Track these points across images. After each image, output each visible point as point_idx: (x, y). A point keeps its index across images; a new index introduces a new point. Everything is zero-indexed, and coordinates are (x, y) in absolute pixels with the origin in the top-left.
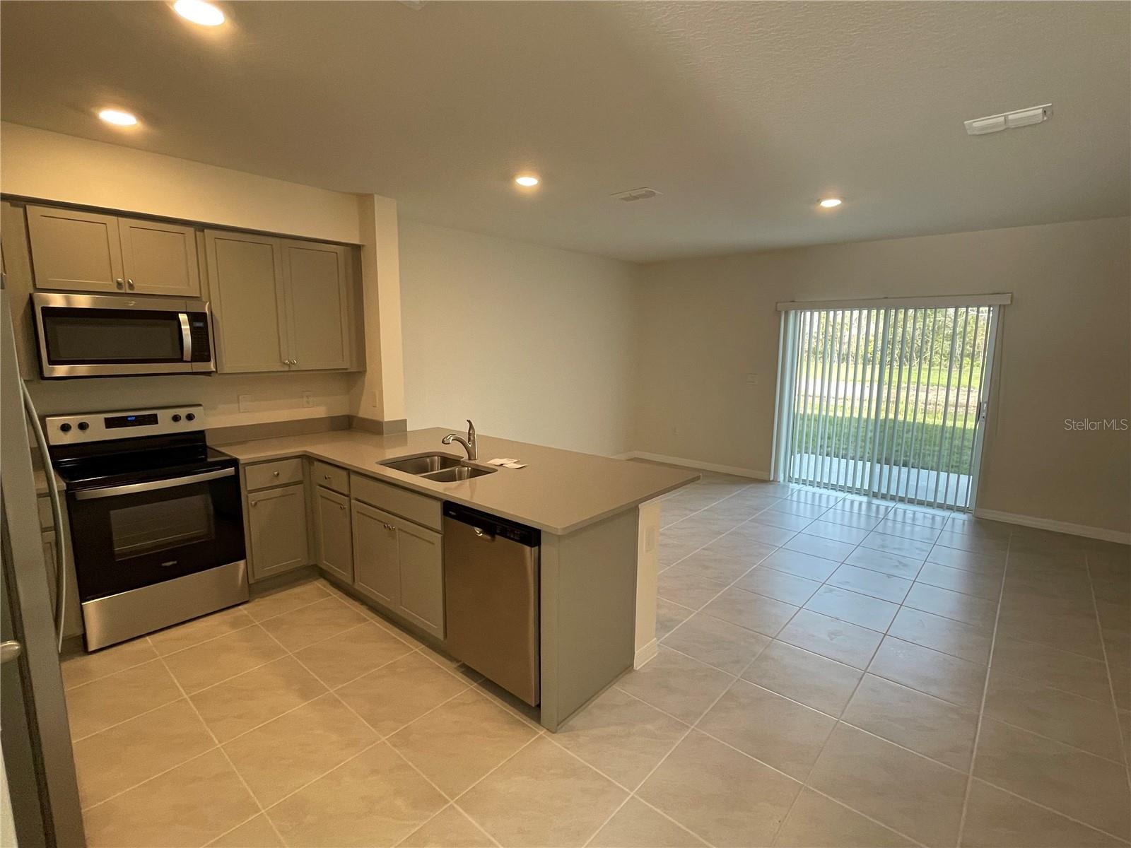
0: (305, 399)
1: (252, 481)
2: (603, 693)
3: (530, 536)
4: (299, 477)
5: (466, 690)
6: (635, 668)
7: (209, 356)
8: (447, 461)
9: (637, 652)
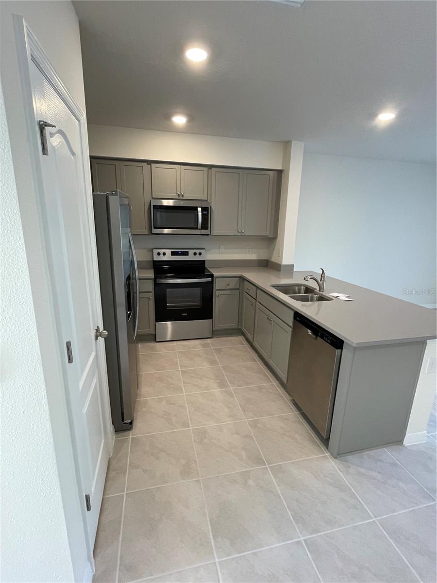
0: (248, 250)
1: (218, 285)
2: (375, 449)
3: (337, 343)
4: (238, 287)
5: (291, 414)
6: (404, 444)
7: (208, 227)
8: (308, 290)
9: (407, 435)
